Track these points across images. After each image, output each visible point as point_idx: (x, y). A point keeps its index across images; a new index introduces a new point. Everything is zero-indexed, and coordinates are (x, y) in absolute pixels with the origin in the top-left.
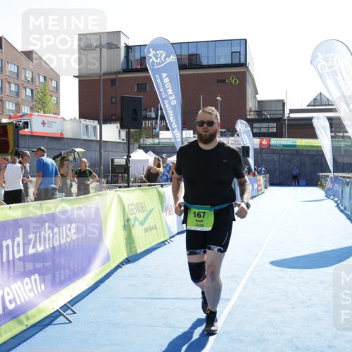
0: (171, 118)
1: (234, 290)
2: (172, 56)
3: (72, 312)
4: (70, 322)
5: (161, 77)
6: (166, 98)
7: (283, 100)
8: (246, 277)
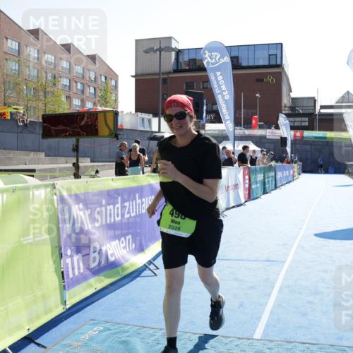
0: (224, 111)
2: (226, 57)
3: (156, 268)
4: (156, 275)
5: (215, 75)
6: (219, 94)
7: (314, 98)
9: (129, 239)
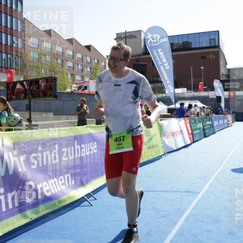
0: (166, 78)
1: (204, 186)
2: (165, 38)
3: (94, 199)
4: (92, 205)
5: (157, 51)
6: (161, 65)
8: (213, 178)
9: (68, 177)
